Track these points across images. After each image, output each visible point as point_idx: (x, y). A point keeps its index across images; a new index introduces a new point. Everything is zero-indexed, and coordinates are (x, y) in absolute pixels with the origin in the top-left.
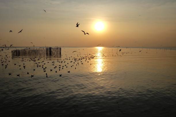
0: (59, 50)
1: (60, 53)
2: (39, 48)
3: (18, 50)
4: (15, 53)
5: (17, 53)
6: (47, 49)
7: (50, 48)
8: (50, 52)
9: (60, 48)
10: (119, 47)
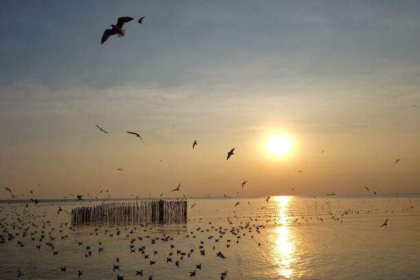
0: (181, 206)
1: (185, 214)
2: (135, 201)
3: (87, 209)
4: (80, 216)
5: (83, 217)
6: (153, 206)
7: (161, 203)
8: (160, 212)
9: (184, 200)
10: (333, 194)
